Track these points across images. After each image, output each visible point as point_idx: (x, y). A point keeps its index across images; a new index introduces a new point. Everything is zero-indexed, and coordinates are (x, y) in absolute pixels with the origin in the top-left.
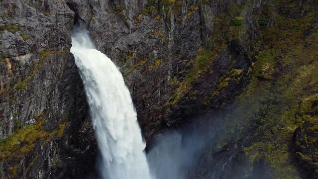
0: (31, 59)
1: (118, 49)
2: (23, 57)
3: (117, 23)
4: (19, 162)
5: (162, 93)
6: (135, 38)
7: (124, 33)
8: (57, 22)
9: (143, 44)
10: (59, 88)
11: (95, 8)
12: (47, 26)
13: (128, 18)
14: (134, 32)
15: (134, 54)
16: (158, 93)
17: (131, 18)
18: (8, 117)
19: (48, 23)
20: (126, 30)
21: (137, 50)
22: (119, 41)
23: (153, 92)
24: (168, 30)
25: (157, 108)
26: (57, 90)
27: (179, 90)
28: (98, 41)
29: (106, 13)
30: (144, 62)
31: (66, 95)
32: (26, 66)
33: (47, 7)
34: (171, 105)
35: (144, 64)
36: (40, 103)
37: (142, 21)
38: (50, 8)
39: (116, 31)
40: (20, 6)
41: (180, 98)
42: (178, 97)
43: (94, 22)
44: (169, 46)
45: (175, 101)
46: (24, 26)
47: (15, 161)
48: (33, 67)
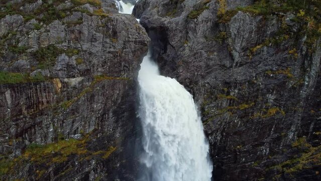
0: (81, 82)
1: (208, 83)
2: (73, 79)
3: (215, 53)
4: (47, 168)
5: (272, 152)
6: (239, 74)
7: (223, 66)
8: (123, 48)
9: (251, 83)
10: (115, 113)
11: (190, 34)
12: (109, 52)
13: (234, 49)
14: (240, 66)
15: (232, 94)
16: (265, 150)
17: (238, 49)
18: (48, 128)
19: (112, 50)
20: (227, 63)
21: (239, 90)
22: (213, 75)
23: (255, 146)
24: (304, 71)
25: (257, 168)
26: (111, 114)
27: (305, 156)
28: (181, 71)
29: (202, 40)
30: (246, 106)
31: (123, 121)
32: (75, 88)
33: (115, 33)
34: (283, 172)
35: (245, 109)
36: (89, 122)
37: (259, 54)
38: (118, 34)
39: (211, 63)
40: (86, 32)
41: (303, 168)
42: (300, 166)
43: (184, 50)
44: (303, 93)
45: (291, 169)
46: (86, 51)
47: (43, 166)
48: (81, 90)
